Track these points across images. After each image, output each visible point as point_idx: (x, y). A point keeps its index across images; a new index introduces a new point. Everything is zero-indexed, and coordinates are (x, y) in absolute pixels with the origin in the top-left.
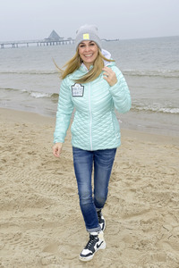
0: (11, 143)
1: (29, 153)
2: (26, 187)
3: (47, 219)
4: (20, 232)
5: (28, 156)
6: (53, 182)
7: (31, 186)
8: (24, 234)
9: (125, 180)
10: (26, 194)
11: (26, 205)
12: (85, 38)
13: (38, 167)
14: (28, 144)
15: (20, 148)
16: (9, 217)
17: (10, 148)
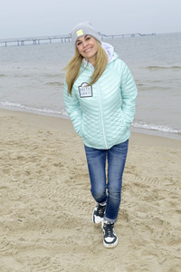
0: (34, 153)
1: (55, 165)
2: (54, 204)
3: (79, 242)
4: (48, 255)
5: (54, 168)
6: (84, 199)
7: (59, 204)
8: (53, 259)
9: (169, 199)
10: (54, 212)
11: (54, 225)
12: (79, 35)
13: (67, 182)
14: (54, 153)
15: (45, 159)
16: (35, 238)
17: (34, 159)
